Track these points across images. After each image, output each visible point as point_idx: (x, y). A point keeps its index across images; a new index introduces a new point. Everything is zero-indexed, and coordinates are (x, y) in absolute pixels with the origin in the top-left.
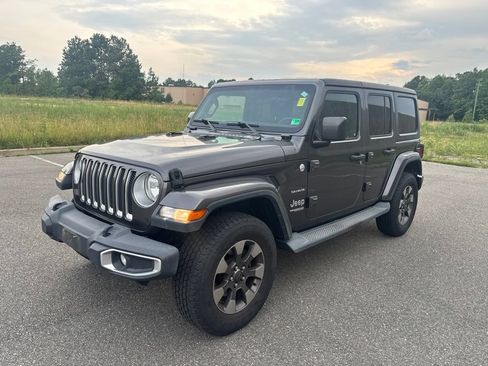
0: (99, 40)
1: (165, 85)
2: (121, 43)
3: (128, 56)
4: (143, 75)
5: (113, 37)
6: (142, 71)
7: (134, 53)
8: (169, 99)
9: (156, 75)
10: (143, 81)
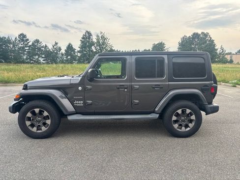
0: (195, 35)
1: (236, 54)
2: (206, 35)
3: (209, 41)
4: (217, 50)
5: (202, 33)
6: (216, 48)
7: (213, 39)
8: (231, 62)
9: (225, 49)
10: (217, 53)
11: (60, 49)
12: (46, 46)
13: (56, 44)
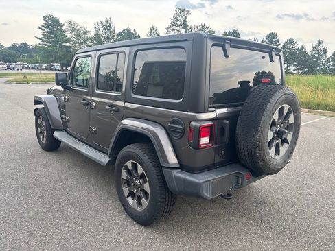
11: (325, 52)
12: (302, 48)
13: (320, 43)
